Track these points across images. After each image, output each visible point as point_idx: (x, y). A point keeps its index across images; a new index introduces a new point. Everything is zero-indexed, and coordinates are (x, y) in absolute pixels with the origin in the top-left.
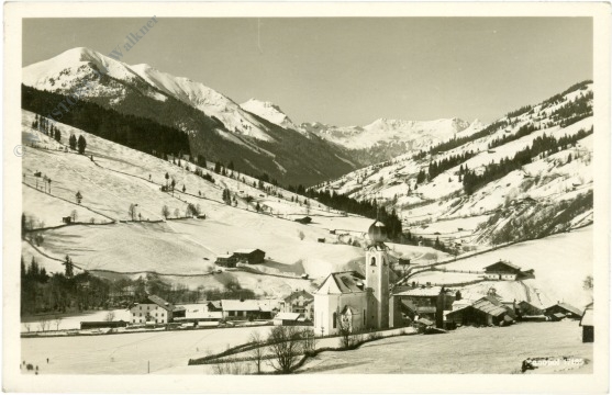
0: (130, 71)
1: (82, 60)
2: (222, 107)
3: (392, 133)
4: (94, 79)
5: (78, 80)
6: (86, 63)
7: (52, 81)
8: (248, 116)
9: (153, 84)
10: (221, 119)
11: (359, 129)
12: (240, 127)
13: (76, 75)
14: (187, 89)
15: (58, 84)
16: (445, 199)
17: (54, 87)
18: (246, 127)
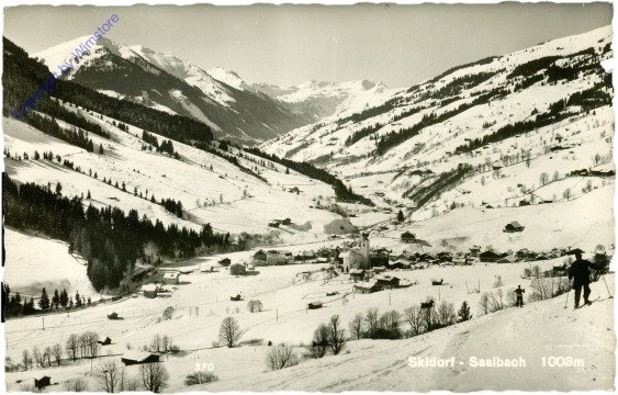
0: (133, 52)
2: (199, 78)
3: (319, 90)
4: (108, 59)
5: (96, 59)
6: (100, 47)
8: (218, 85)
10: (199, 87)
11: (294, 89)
12: (213, 93)
13: (94, 56)
14: (174, 64)
15: (82, 62)
16: (364, 157)
17: (79, 65)
18: (217, 92)
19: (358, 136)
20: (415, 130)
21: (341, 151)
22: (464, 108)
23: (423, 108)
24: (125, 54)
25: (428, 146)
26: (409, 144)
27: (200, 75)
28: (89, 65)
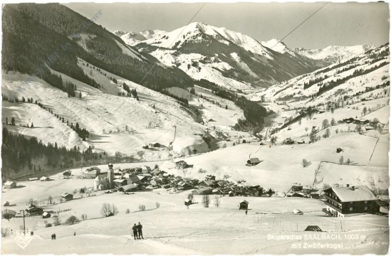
4: (200, 36)
5: (194, 36)
6: (197, 29)
16: (310, 96)
17: (185, 39)
19: (312, 83)
21: (300, 92)
23: (358, 65)
26: (336, 89)
28: (190, 40)
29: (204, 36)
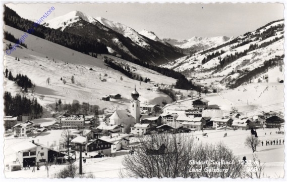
0: (95, 19)
1: (76, 15)
2: (131, 33)
3: (199, 42)
4: (81, 23)
5: (74, 23)
6: (78, 17)
7: (65, 24)
8: (141, 37)
9: (104, 25)
10: (130, 38)
11: (186, 41)
12: (138, 41)
13: (74, 21)
14: (118, 26)
15: (67, 25)
16: (212, 69)
17: (66, 26)
18: (140, 41)
19: (210, 58)
20: (245, 53)
21: (199, 66)
22: (277, 39)
23: (251, 41)
24: (91, 20)
25: (251, 61)
26: (240, 61)
27: (132, 32)
28: (71, 26)
29: (85, 23)
